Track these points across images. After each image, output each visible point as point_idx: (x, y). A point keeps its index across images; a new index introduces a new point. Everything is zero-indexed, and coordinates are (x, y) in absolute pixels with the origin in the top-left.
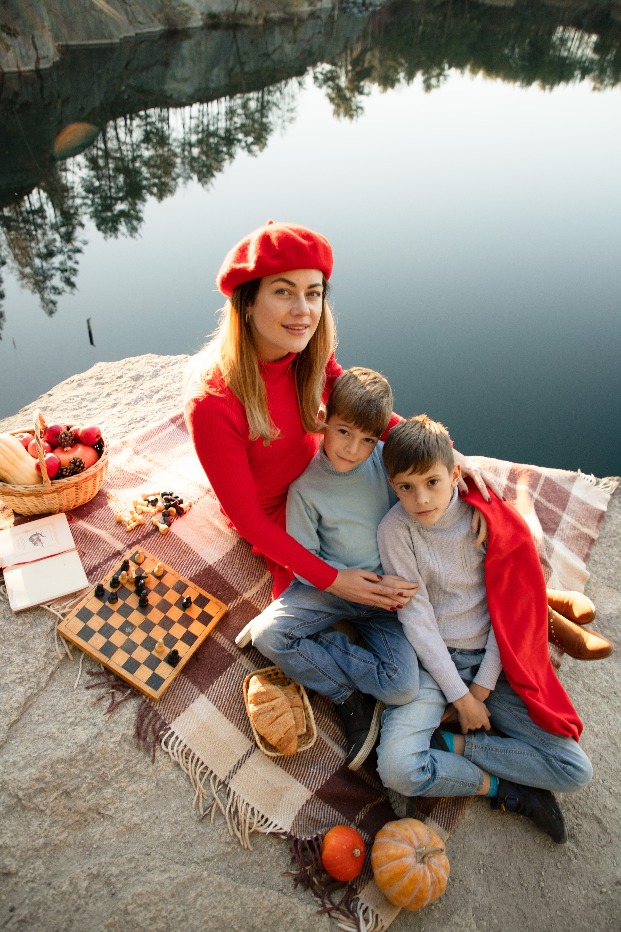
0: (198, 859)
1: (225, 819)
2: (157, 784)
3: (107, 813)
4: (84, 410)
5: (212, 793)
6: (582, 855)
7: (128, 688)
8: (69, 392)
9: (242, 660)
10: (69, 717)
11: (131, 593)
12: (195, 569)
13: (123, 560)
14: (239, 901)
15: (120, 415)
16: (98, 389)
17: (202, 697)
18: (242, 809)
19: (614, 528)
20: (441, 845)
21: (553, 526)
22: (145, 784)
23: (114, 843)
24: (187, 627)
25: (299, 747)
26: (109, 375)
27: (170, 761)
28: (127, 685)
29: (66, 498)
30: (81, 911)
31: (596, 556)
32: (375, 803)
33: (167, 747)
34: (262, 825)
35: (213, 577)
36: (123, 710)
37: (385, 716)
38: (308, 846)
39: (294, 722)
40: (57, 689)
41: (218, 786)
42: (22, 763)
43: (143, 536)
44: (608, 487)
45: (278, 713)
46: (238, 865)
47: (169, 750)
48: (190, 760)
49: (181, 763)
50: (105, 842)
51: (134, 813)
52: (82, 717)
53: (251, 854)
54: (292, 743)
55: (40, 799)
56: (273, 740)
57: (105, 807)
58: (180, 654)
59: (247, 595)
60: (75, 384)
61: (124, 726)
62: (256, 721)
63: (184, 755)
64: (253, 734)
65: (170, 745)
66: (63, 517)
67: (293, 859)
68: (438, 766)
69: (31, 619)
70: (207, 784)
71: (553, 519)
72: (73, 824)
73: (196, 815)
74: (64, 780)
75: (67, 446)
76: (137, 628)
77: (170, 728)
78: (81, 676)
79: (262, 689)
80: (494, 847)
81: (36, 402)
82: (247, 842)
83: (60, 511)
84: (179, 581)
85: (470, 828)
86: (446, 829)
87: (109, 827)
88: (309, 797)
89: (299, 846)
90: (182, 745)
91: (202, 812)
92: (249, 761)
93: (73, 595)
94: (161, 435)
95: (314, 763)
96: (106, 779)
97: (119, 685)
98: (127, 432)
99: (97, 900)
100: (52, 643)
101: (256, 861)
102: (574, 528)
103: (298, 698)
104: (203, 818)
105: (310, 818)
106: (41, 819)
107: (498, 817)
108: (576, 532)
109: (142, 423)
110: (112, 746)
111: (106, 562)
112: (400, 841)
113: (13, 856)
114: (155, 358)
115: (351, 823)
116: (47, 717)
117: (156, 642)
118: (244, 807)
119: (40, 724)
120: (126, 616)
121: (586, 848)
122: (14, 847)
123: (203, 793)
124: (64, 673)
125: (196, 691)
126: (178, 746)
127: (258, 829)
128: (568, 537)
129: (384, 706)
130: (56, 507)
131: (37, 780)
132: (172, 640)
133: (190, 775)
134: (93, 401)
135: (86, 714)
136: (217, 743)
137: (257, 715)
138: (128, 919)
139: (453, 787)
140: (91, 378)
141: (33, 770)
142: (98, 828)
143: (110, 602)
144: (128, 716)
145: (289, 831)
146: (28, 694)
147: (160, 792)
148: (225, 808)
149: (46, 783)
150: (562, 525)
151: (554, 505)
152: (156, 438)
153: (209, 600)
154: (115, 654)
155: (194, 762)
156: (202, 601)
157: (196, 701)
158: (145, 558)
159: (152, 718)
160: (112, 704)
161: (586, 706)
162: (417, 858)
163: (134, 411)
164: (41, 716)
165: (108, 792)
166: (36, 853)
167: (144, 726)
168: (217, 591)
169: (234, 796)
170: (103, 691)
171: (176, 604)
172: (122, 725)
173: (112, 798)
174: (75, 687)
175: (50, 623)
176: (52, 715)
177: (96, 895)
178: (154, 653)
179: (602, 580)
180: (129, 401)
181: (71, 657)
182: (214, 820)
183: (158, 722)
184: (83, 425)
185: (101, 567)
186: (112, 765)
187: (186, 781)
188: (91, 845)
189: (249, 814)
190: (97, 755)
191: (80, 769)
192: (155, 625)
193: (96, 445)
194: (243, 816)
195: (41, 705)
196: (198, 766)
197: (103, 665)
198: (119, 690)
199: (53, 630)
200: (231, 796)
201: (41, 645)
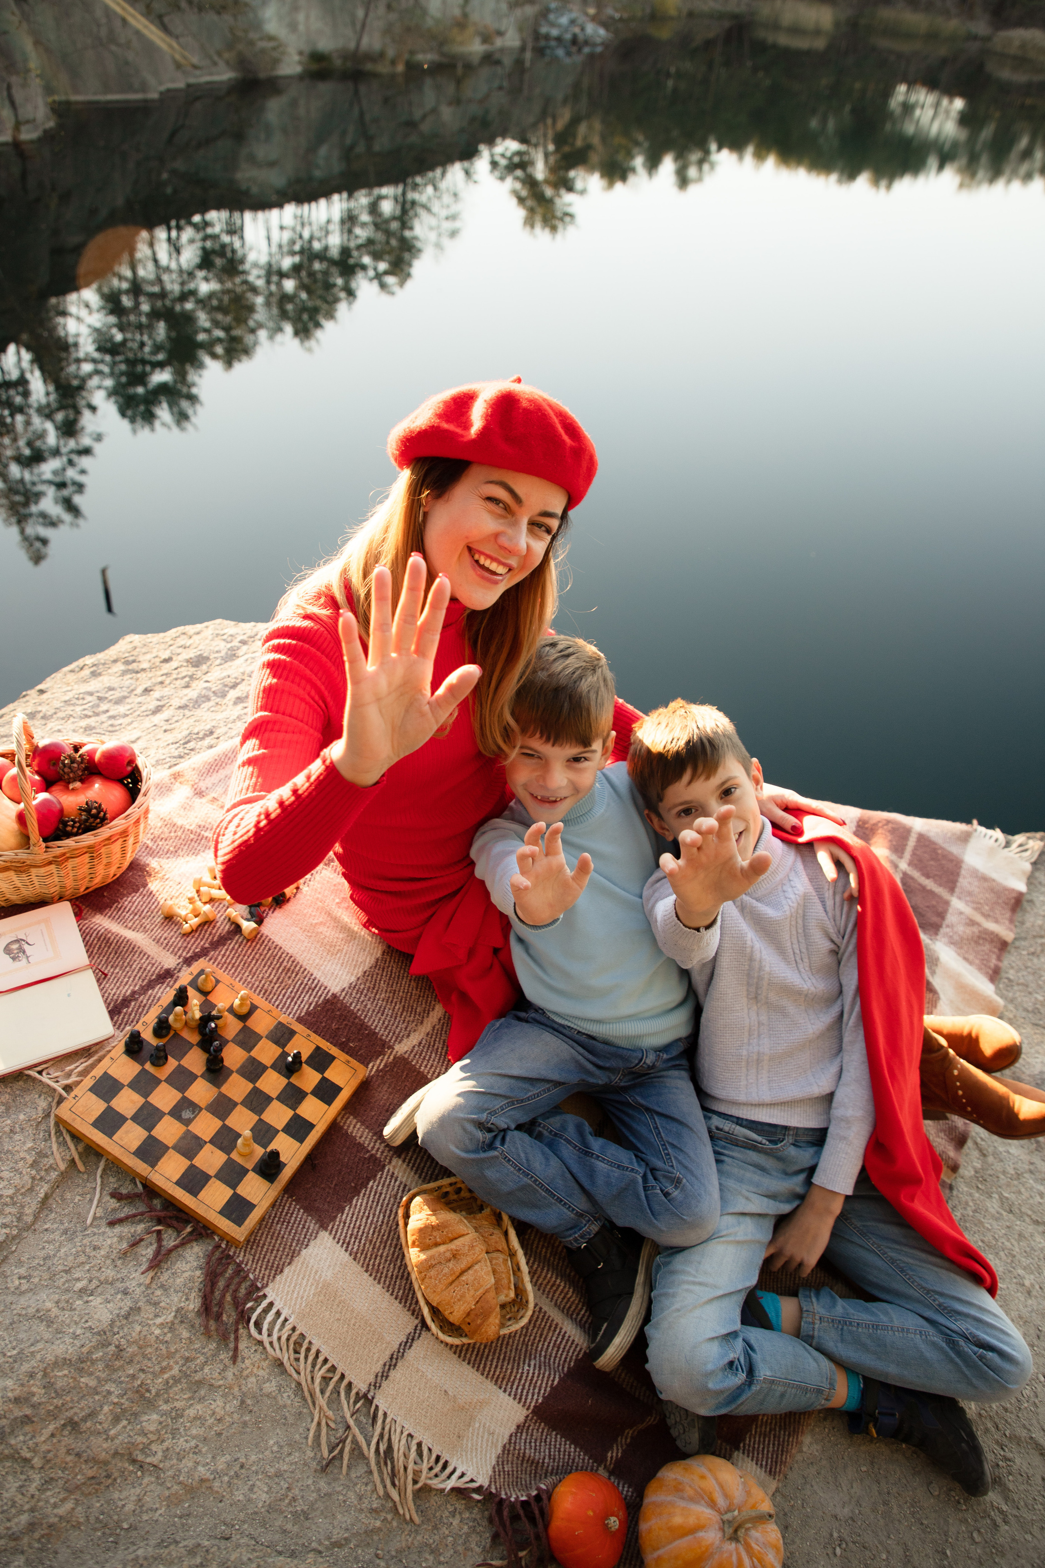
0: (320, 1543)
1: (368, 1464)
2: (243, 1402)
3: (148, 1460)
4: (103, 717)
5: (343, 1417)
6: (1016, 1516)
7: (187, 1222)
8: (76, 687)
9: (394, 1167)
10: (78, 1280)
11: (191, 1046)
12: (307, 1003)
13: (177, 986)
15: (169, 727)
16: (127, 681)
17: (324, 1235)
18: (399, 1446)
20: (766, 1506)
21: (935, 919)
22: (220, 1403)
23: (161, 1519)
24: (294, 1108)
25: (502, 1325)
26: (149, 657)
27: (267, 1358)
28: (185, 1217)
29: (71, 874)
31: (1012, 972)
32: (641, 1427)
33: (260, 1333)
34: (436, 1476)
35: (341, 1015)
36: (179, 1264)
37: (659, 1266)
38: (521, 1512)
39: (493, 1281)
40: (55, 1226)
41: (355, 1403)
43: (211, 943)
44: (1026, 850)
45: (463, 1265)
46: (393, 1553)
47: (264, 1337)
48: (302, 1356)
49: (285, 1361)
50: (145, 1517)
51: (199, 1458)
52: (102, 1278)
53: (416, 1531)
54: (491, 1320)
55: (21, 1438)
56: (456, 1315)
57: (145, 1449)
58: (283, 1159)
59: (402, 1048)
60: (86, 672)
61: (180, 1294)
62: (423, 1280)
63: (291, 1347)
64: (417, 1302)
65: (265, 1327)
66: (66, 908)
67: (495, 1537)
68: (757, 1357)
69: (6, 1098)
70: (334, 1401)
71: (934, 906)
72: (84, 1484)
73: (314, 1458)
74: (68, 1399)
75: (74, 780)
76: (204, 1112)
77: (265, 1296)
78: (99, 1201)
79: (433, 1220)
80: (858, 1504)
81: (16, 703)
82: (409, 1509)
83: (61, 899)
84: (280, 1023)
85: (813, 1470)
86: (771, 1473)
87: (152, 1487)
88: (522, 1419)
89: (506, 1513)
90: (288, 1326)
91: (326, 1453)
92: (411, 1354)
93: (86, 1052)
95: (529, 1355)
96: (148, 1395)
97: (170, 1218)
98: (181, 757)
100: (46, 1140)
101: (427, 1545)
102: (972, 923)
103: (498, 1236)
104: (327, 1465)
105: (523, 1459)
106: (23, 1477)
107: (863, 1448)
108: (975, 929)
109: (208, 741)
110: (157, 1332)
111: (145, 989)
112: (691, 1499)
114: (229, 627)
115: (599, 1465)
116: (36, 1280)
117: (239, 1136)
118: (403, 1441)
119: (23, 1293)
120: (182, 1088)
121: (1022, 1503)
123: (327, 1417)
124: (68, 1195)
125: (312, 1225)
126: (280, 1330)
127: (429, 1482)
128: (962, 939)
129: (658, 1249)
130: (54, 890)
131: (17, 1400)
132: (267, 1132)
133: (304, 1383)
134: (119, 701)
135: (110, 1273)
136: (353, 1321)
137: (426, 1267)
139: (782, 1395)
140: (115, 661)
141: (9, 1383)
142: (133, 1490)
143: (153, 1064)
144: (186, 1275)
145: (486, 1484)
147: (247, 1418)
148: (369, 1445)
149: (33, 1406)
150: (951, 918)
151: (935, 881)
153: (333, 1058)
154: (162, 1160)
155: (311, 1358)
156: (321, 1060)
157: (312, 1243)
158: (218, 981)
159: (231, 1278)
160: (157, 1253)
161: (1008, 1240)
162: (724, 1531)
163: (194, 719)
164: (24, 1278)
165: (151, 1421)
166: (13, 1544)
167: (217, 1294)
168: (348, 1040)
169: (384, 1421)
170: (140, 1228)
171: (274, 1067)
172: (176, 1291)
173: (158, 1431)
174: (89, 1221)
175: (42, 1104)
176: (46, 1276)
178: (234, 1155)
179: (1024, 1014)
180: (183, 702)
181: (81, 1167)
182: (349, 1467)
183: (243, 1286)
184: (103, 743)
185: (136, 1000)
186: (157, 1368)
187: (296, 1395)
188: (118, 1524)
189: (413, 1454)
190: (130, 1350)
191: (98, 1378)
192: (235, 1104)
193: (126, 778)
194: (402, 1459)
195: (25, 1257)
196: (318, 1365)
197: (140, 1181)
198: (170, 1227)
199: (47, 1116)
200: (379, 1421)
201: (25, 1145)
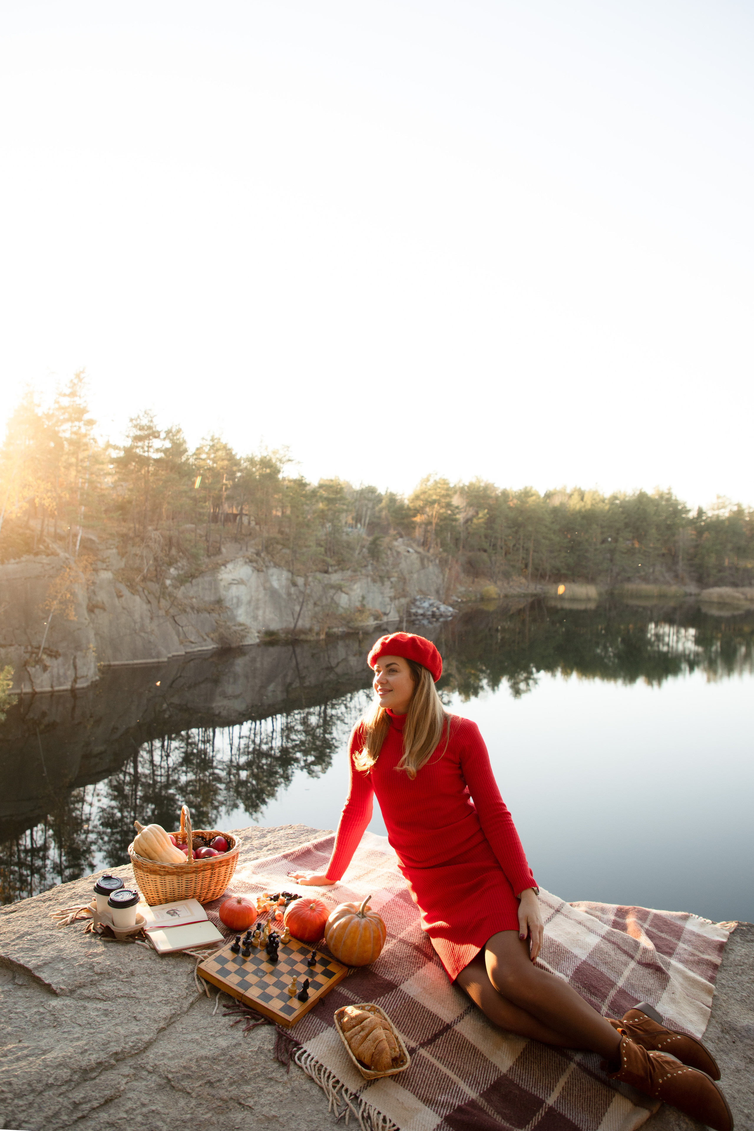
1: (359, 1122)
2: (292, 1091)
3: (247, 1104)
5: (345, 1101)
7: (262, 1017)
10: (210, 1032)
11: (262, 951)
17: (329, 1028)
18: (374, 1114)
19: (739, 958)
21: (669, 950)
22: (281, 1088)
27: (304, 1074)
31: (724, 980)
33: (301, 1062)
36: (259, 1031)
40: (197, 1014)
41: (350, 1096)
42: (170, 1055)
44: (726, 927)
47: (303, 1065)
48: (322, 1073)
49: (314, 1076)
50: (246, 1126)
51: (272, 1108)
52: (222, 1033)
55: (187, 1083)
57: (245, 1099)
58: (309, 995)
61: (262, 1042)
63: (316, 1069)
65: (303, 1058)
69: (173, 963)
70: (339, 1093)
71: (667, 945)
72: (216, 1108)
73: (331, 1117)
74: (208, 1072)
76: (268, 974)
77: (302, 1048)
78: (218, 1007)
83: (195, 898)
84: (304, 947)
87: (249, 1115)
88: (439, 1123)
90: (314, 1061)
91: (337, 1114)
93: (209, 946)
94: (275, 865)
96: (246, 1078)
97: (254, 1014)
100: (193, 980)
102: (693, 955)
104: (338, 1121)
106: (188, 1100)
108: (696, 958)
110: (250, 1054)
113: (164, 1121)
116: (190, 1030)
117: (286, 984)
119: (183, 1034)
122: (165, 1114)
123: (336, 1099)
124: (202, 1005)
125: (324, 1025)
126: (310, 1061)
128: (688, 961)
131: (184, 1067)
132: (300, 984)
133: (323, 1086)
135: (225, 1032)
142: (240, 1115)
143: (244, 955)
144: (263, 1035)
146: (173, 1012)
147: (295, 1098)
148: (358, 1113)
149: (192, 1072)
150: (678, 950)
151: (668, 935)
152: (271, 866)
153: (331, 962)
154: (250, 988)
155: (326, 1075)
156: (325, 962)
157: (325, 1031)
160: (248, 1026)
164: (185, 1028)
165: (248, 1089)
169: (366, 1106)
170: (238, 1018)
171: (302, 962)
172: (258, 1040)
173: (251, 1093)
174: (213, 1015)
175: (192, 963)
176: (194, 1029)
178: (284, 991)
181: (208, 994)
182: (349, 1122)
183: (292, 1042)
186: (250, 1068)
187: (320, 1091)
190: (238, 1058)
191: (222, 1067)
192: (283, 973)
194: (375, 1119)
195: (184, 1022)
196: (331, 1078)
197: (238, 1001)
198: (253, 1018)
199: (193, 972)
200: (363, 1104)
201: (183, 980)
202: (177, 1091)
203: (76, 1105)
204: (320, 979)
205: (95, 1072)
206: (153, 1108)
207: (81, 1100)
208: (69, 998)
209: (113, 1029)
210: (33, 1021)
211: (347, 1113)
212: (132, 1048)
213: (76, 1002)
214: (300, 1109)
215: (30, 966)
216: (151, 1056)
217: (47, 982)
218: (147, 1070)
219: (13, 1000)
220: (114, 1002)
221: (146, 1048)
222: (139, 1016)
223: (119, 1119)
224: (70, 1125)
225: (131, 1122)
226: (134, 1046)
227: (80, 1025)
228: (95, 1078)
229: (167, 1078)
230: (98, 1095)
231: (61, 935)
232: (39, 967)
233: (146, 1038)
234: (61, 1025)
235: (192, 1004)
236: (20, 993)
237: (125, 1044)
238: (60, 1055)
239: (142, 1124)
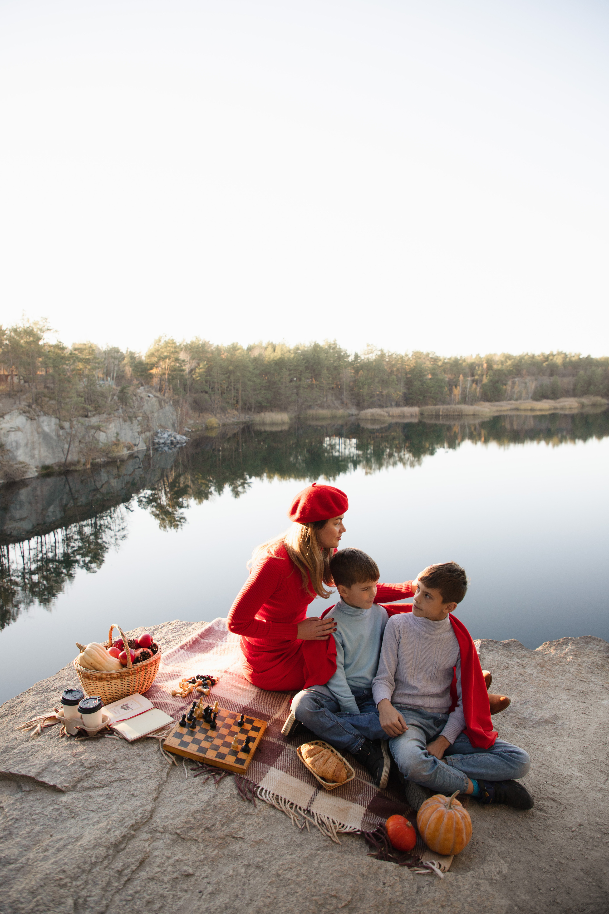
1: (317, 827)
2: (264, 818)
3: (238, 836)
5: (302, 816)
9: (289, 747)
10: (191, 791)
11: (203, 722)
12: (238, 708)
14: (347, 861)
17: (272, 768)
18: (325, 820)
19: (489, 663)
22: (256, 819)
24: (246, 734)
27: (267, 804)
28: (222, 767)
30: (247, 885)
33: (262, 797)
34: (342, 828)
35: (252, 710)
36: (225, 782)
38: (377, 833)
40: (176, 780)
41: (304, 811)
42: (172, 816)
43: (195, 698)
45: (326, 759)
47: (264, 798)
48: (280, 800)
49: (275, 804)
50: (244, 852)
51: (256, 835)
52: (200, 790)
53: (342, 847)
54: (343, 771)
55: (192, 833)
57: (236, 833)
58: (249, 747)
59: (276, 716)
61: (230, 790)
62: (314, 768)
63: (275, 799)
64: (314, 779)
65: (263, 794)
67: (370, 847)
69: (142, 746)
70: (297, 811)
72: (219, 845)
73: (297, 829)
74: (203, 821)
75: (133, 649)
76: (216, 739)
77: (259, 787)
78: (187, 773)
79: (311, 748)
82: (337, 839)
87: (243, 843)
88: (365, 812)
89: (371, 837)
90: (271, 793)
91: (300, 827)
93: (167, 727)
94: (177, 655)
97: (216, 770)
99: (255, 877)
100: (161, 756)
104: (302, 830)
106: (197, 845)
110: (226, 800)
113: (188, 865)
116: (176, 793)
117: (231, 743)
119: (172, 798)
120: (205, 733)
121: (551, 813)
122: (186, 860)
123: (295, 816)
124: (175, 773)
125: (267, 766)
126: (269, 795)
127: (340, 830)
130: (130, 689)
131: (186, 822)
133: (284, 810)
135: (202, 788)
136: (293, 789)
137: (314, 763)
138: (281, 878)
141: (181, 819)
142: (237, 845)
143: (192, 728)
144: (229, 785)
145: (360, 829)
146: (158, 783)
148: (314, 821)
149: (192, 824)
152: (175, 657)
153: (254, 720)
154: (208, 752)
155: (283, 801)
157: (269, 771)
160: (216, 781)
164: (171, 793)
165: (235, 825)
167: (242, 789)
168: (257, 716)
170: (206, 776)
171: (234, 724)
172: (228, 789)
173: (238, 828)
174: (187, 778)
175: (156, 746)
176: (179, 792)
177: (253, 874)
178: (231, 748)
181: (176, 763)
182: (310, 829)
183: (251, 785)
186: (231, 810)
189: (331, 823)
190: (219, 806)
191: (211, 815)
192: (225, 735)
193: (151, 646)
194: (328, 824)
195: (168, 789)
196: (286, 803)
197: (200, 763)
198: (217, 773)
199: (159, 750)
200: (315, 815)
201: (155, 758)
202: (187, 841)
203: (120, 872)
204: (252, 734)
205: (123, 843)
206: (177, 858)
207: (122, 868)
208: (74, 792)
209: (121, 808)
210: (54, 817)
211: (307, 824)
212: (142, 818)
213: (80, 794)
214: (275, 830)
215: (32, 774)
216: (158, 821)
217: (51, 784)
218: (160, 832)
219: (28, 805)
220: (110, 787)
221: (151, 816)
222: (135, 793)
223: (156, 873)
224: (122, 889)
225: (165, 872)
226: (143, 816)
227: (93, 811)
228: (124, 849)
229: (177, 833)
230: (133, 860)
231: (41, 743)
232: (39, 773)
233: (149, 807)
234: (78, 815)
235: (168, 773)
236: (31, 798)
237: (136, 816)
238: (91, 838)
239: (174, 872)
